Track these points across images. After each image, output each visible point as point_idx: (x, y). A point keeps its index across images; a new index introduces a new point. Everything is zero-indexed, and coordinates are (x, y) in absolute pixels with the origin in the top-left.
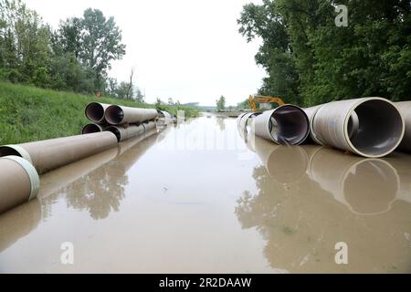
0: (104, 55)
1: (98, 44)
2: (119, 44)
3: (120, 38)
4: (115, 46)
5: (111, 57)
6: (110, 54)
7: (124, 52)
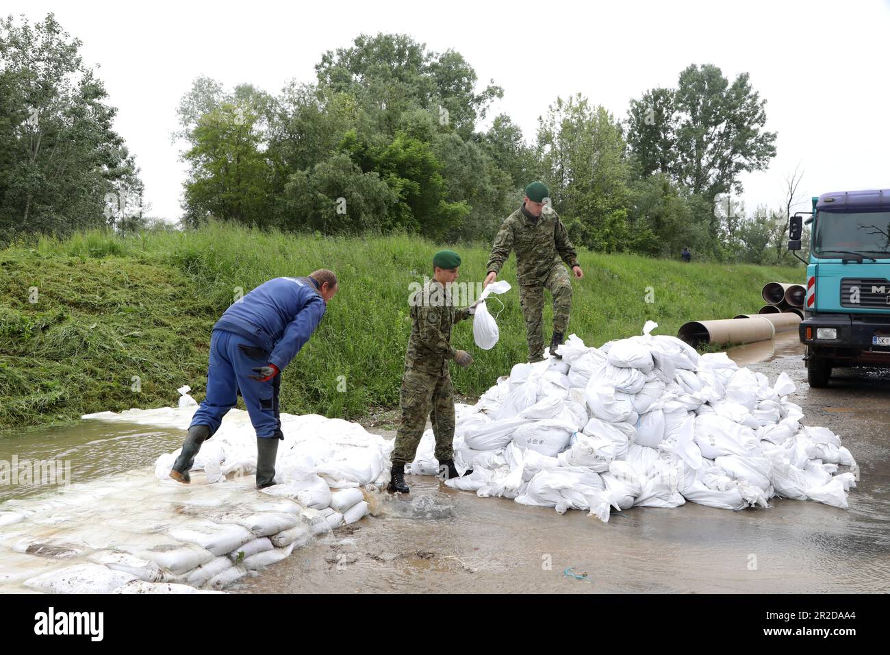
0: (725, 163)
1: (711, 140)
2: (761, 133)
3: (762, 120)
4: (751, 141)
5: (740, 166)
6: (738, 158)
7: (771, 151)
